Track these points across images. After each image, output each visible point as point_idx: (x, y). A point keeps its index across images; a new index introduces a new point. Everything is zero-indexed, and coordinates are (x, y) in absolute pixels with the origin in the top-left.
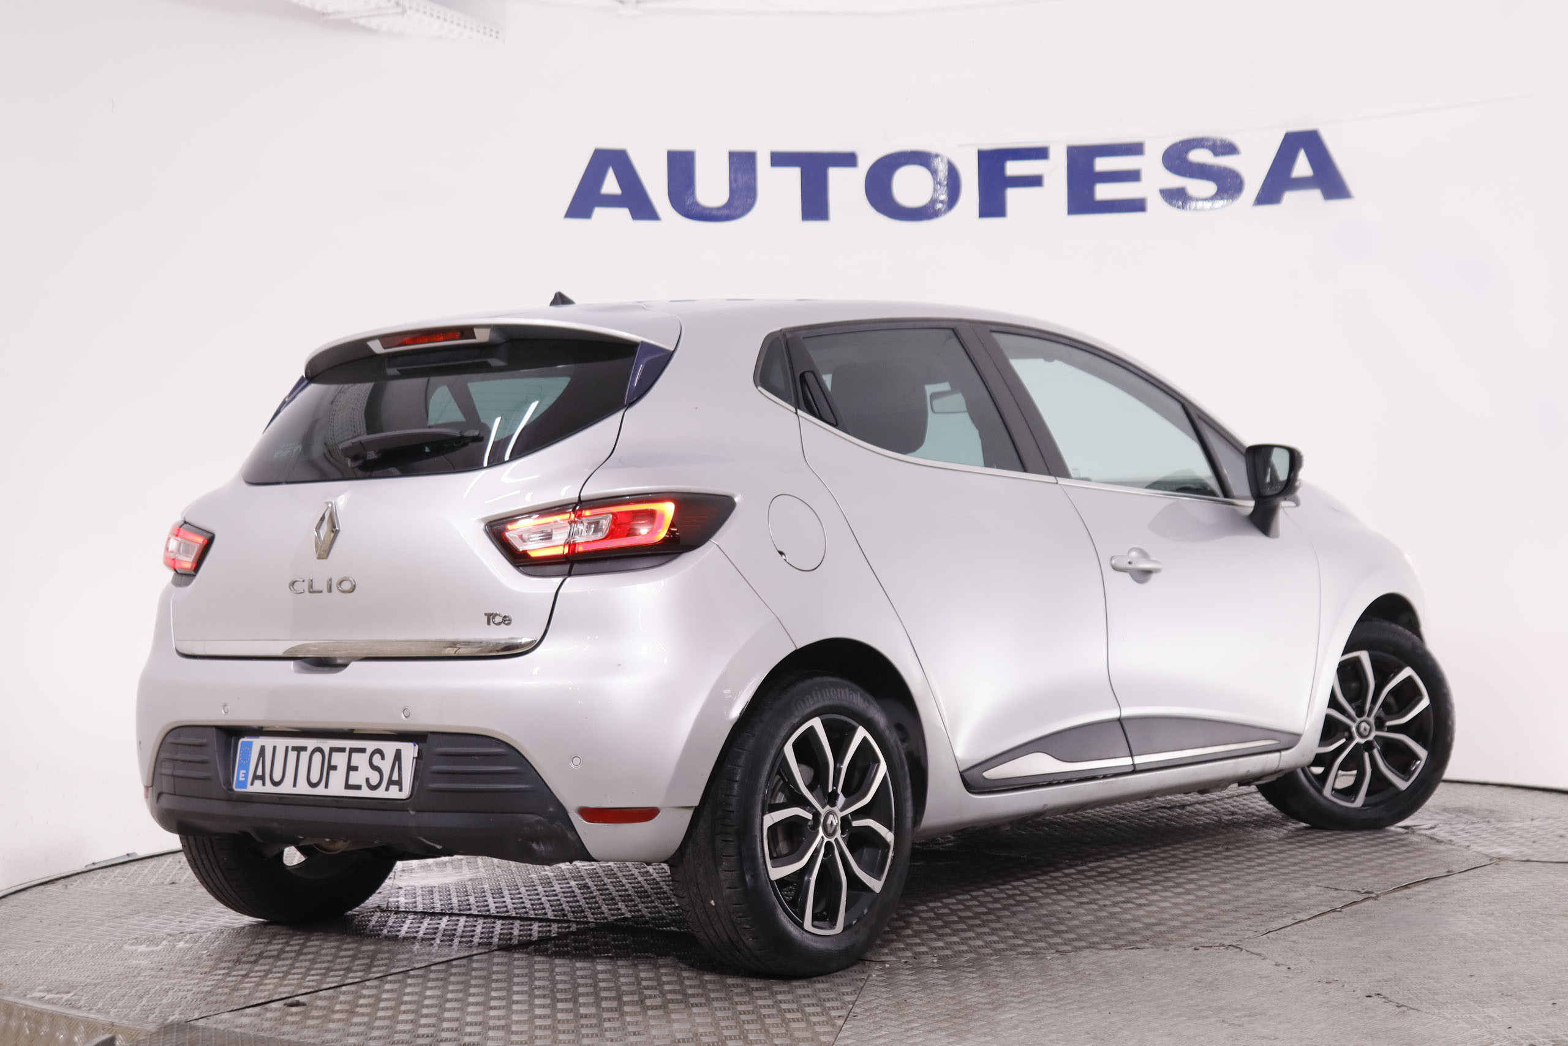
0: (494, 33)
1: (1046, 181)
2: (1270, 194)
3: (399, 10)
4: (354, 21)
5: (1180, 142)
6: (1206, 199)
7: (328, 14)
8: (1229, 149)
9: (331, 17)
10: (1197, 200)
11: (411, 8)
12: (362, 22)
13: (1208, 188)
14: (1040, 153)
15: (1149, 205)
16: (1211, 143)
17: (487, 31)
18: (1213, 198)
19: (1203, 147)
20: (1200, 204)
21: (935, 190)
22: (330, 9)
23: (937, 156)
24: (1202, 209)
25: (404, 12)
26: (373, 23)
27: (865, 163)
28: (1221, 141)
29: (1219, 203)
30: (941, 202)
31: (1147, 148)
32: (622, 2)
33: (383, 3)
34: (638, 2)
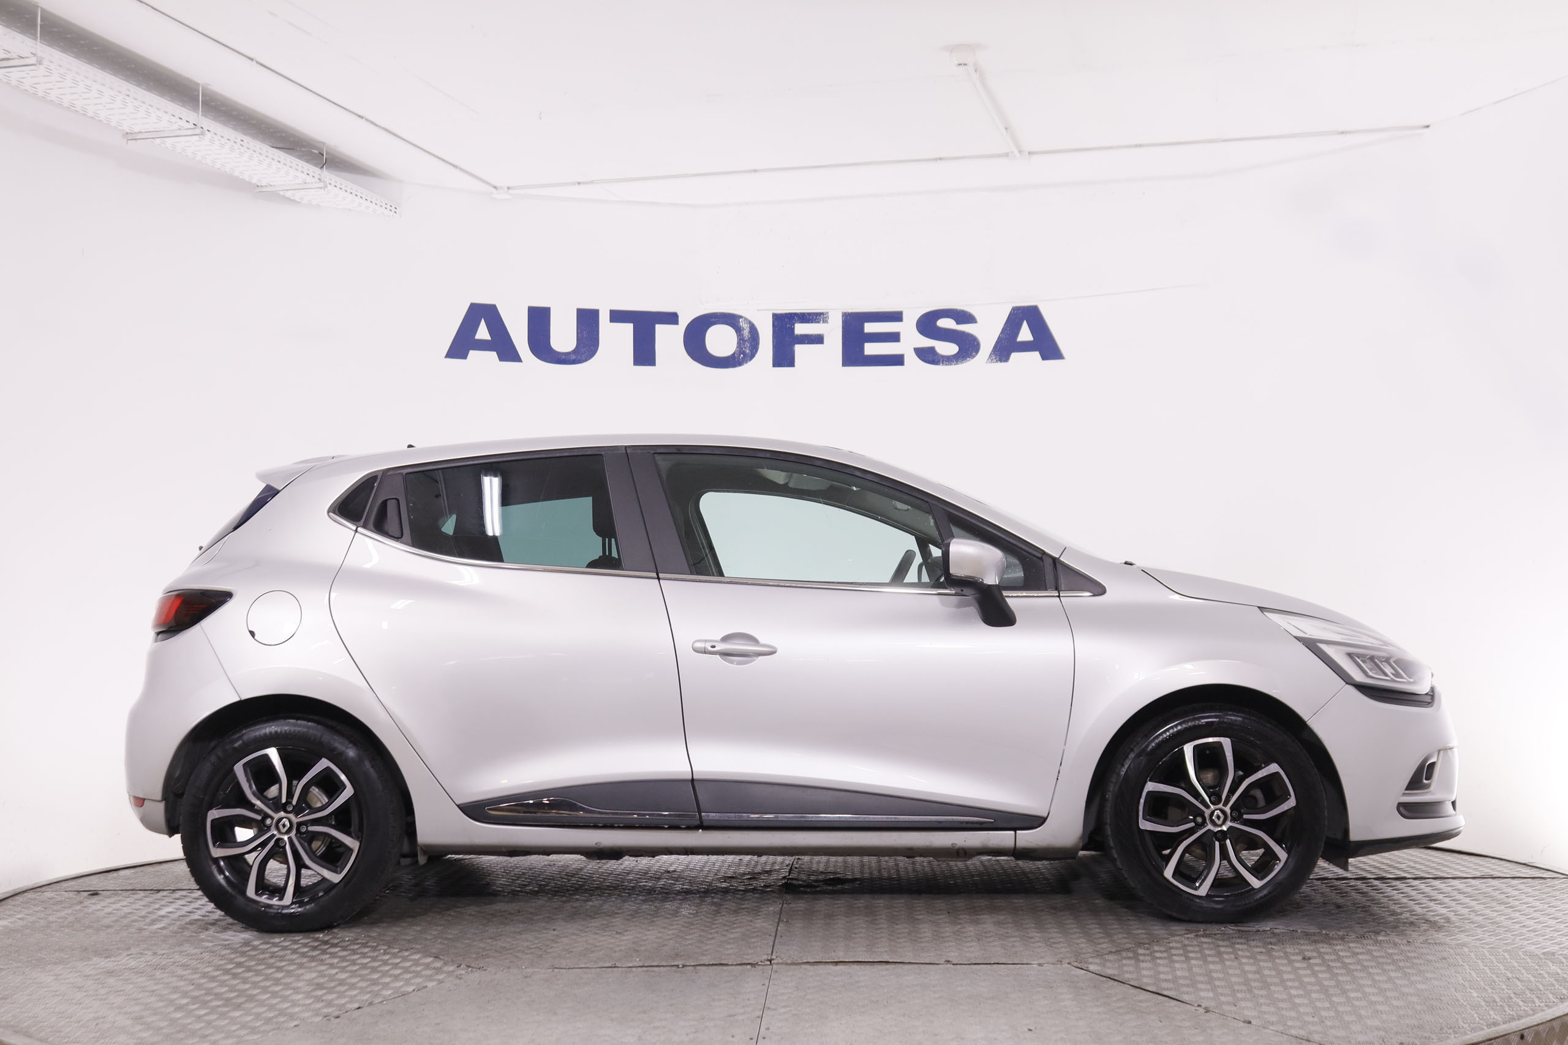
0: (393, 209)
3: (322, 185)
4: (281, 193)
7: (262, 186)
9: (264, 189)
11: (330, 184)
12: (288, 194)
17: (388, 207)
22: (264, 184)
25: (326, 187)
26: (297, 196)
27: (684, 321)
32: (495, 187)
33: (309, 179)
34: (508, 188)
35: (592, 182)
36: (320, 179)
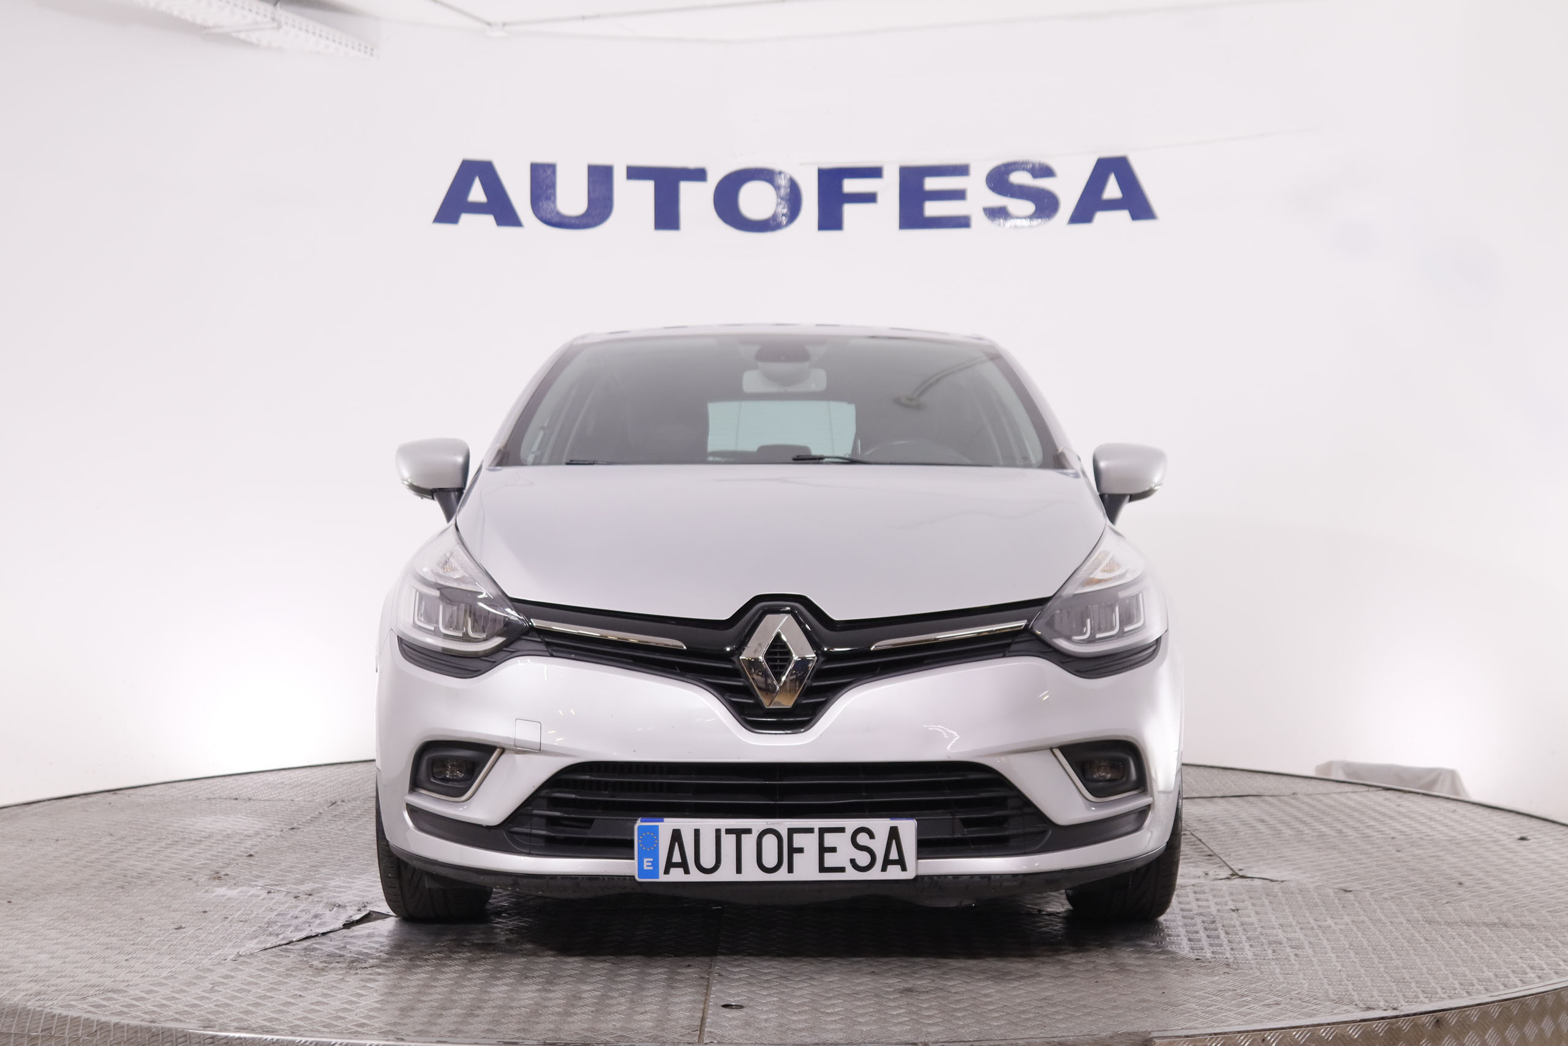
0: (369, 50)
1: (880, 198)
2: (1083, 214)
3: (275, 25)
4: (234, 35)
5: (1002, 165)
6: (1025, 218)
7: (209, 28)
8: (1046, 172)
9: (212, 31)
10: (1018, 218)
11: (286, 23)
12: (243, 36)
13: (1029, 207)
14: (875, 172)
15: (974, 222)
16: (1031, 165)
17: (362, 48)
18: (1031, 217)
19: (1023, 169)
20: (1018, 222)
21: (778, 204)
22: (210, 23)
23: (780, 173)
24: (1023, 227)
25: (279, 27)
26: (253, 37)
27: (714, 178)
28: (1039, 164)
29: (1036, 222)
30: (783, 215)
31: (972, 170)
32: (489, 24)
33: (259, 19)
34: (504, 24)
35: (598, 16)
36: (273, 19)
